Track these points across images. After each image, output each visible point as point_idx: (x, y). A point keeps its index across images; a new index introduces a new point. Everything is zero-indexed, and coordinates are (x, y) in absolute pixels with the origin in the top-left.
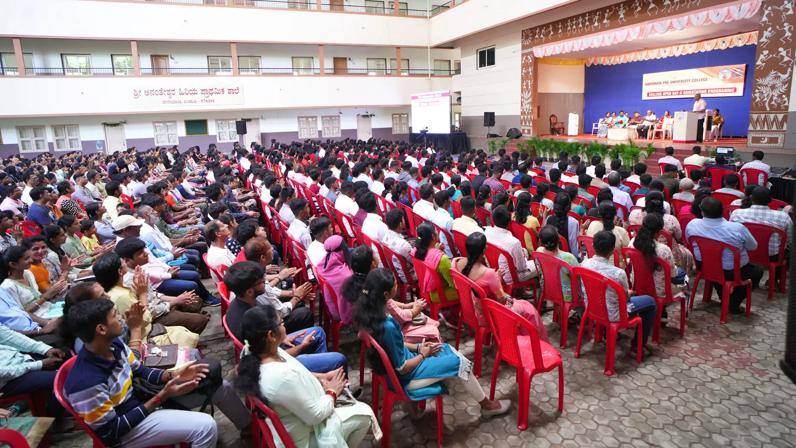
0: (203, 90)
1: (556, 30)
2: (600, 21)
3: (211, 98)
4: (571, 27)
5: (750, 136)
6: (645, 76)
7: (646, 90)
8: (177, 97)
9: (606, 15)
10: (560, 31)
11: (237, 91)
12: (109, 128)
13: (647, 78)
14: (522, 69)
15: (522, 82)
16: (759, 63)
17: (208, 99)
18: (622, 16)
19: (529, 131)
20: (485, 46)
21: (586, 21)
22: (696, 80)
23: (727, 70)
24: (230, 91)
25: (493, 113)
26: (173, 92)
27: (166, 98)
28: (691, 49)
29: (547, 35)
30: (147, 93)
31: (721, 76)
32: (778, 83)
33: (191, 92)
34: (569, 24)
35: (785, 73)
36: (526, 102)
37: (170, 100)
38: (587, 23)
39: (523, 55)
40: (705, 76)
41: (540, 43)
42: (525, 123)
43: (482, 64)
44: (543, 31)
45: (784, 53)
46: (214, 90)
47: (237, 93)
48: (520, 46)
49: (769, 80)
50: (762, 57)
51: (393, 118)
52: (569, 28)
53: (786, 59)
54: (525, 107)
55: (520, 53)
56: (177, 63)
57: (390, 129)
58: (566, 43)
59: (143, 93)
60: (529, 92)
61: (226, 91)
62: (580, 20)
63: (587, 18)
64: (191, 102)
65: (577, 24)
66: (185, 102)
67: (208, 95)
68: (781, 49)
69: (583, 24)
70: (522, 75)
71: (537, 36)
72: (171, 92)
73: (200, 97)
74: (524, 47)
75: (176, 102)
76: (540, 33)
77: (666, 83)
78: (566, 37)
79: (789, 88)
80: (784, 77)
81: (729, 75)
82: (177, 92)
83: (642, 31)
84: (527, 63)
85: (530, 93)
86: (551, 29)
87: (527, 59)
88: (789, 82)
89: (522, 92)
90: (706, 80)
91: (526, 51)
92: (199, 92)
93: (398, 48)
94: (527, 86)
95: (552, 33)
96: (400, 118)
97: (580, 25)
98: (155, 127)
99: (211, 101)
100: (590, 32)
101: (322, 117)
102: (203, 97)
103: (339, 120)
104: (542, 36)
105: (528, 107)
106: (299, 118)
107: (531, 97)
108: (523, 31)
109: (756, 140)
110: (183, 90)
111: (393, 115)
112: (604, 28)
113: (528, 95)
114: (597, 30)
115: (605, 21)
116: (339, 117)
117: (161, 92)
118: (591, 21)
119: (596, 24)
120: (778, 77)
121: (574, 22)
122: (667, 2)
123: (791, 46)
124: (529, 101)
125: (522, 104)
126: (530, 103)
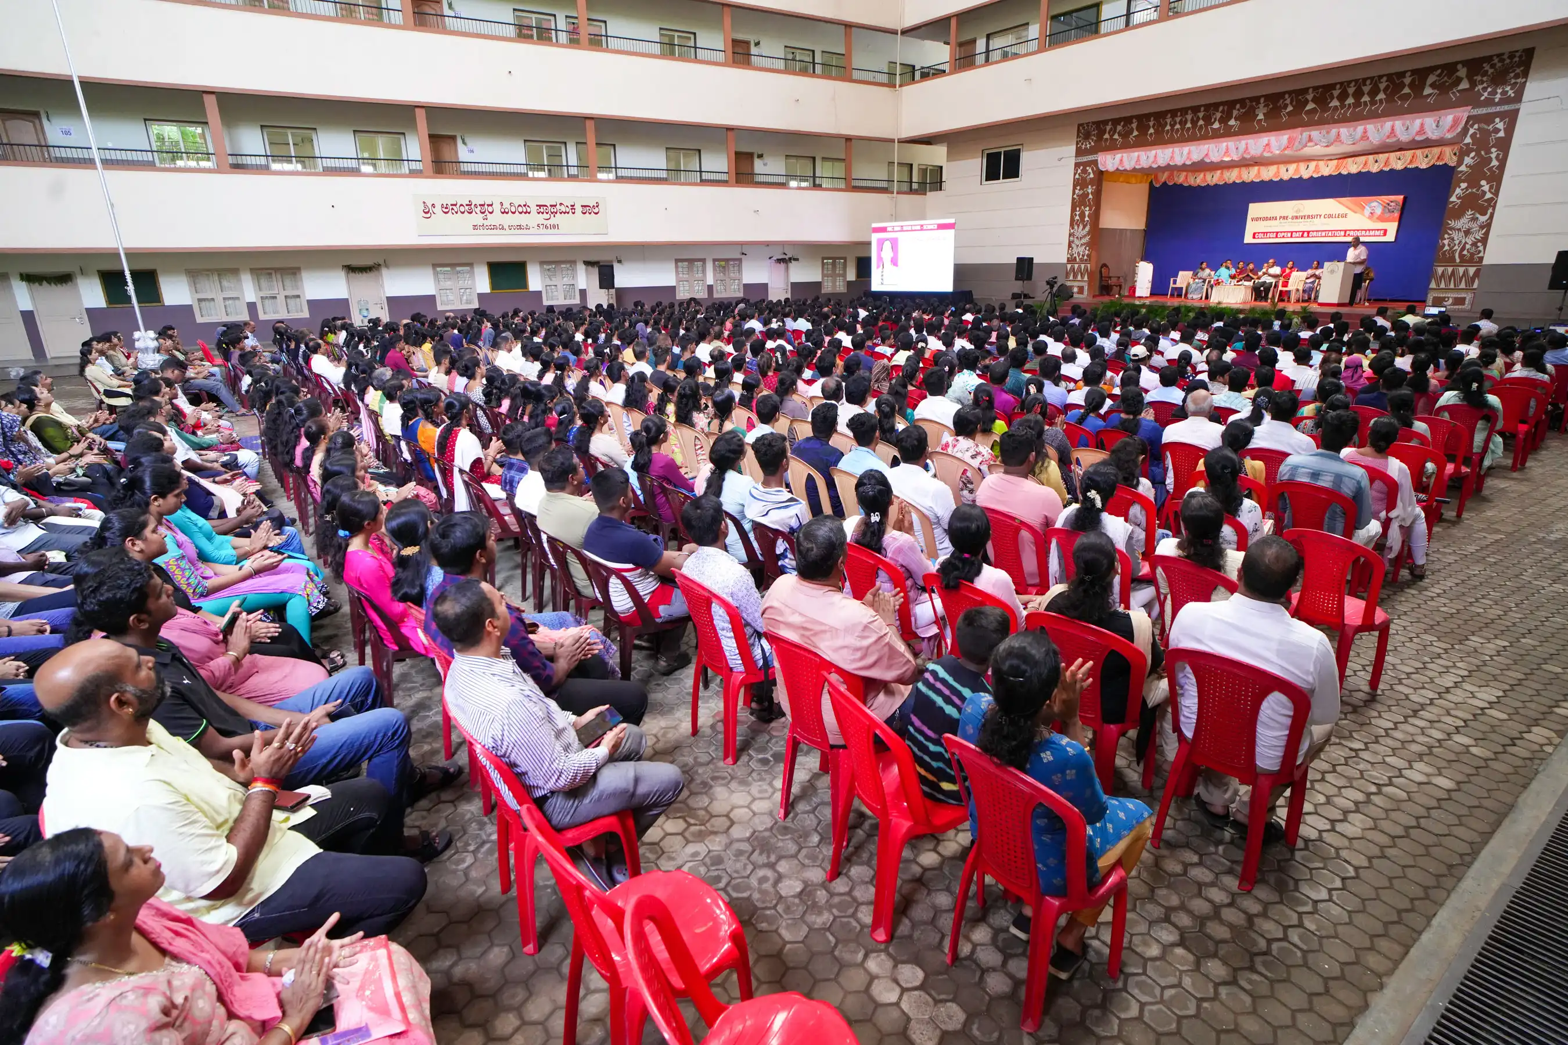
0: (540, 206)
1: (1143, 129)
2: (1224, 121)
3: (553, 221)
4: (1172, 126)
5: (1432, 298)
6: (1252, 206)
7: (1251, 228)
9: (1235, 113)
10: (1152, 131)
11: (596, 210)
12: (352, 275)
13: (1255, 209)
14: (1074, 188)
15: (1073, 210)
16: (1453, 199)
17: (548, 223)
18: (1261, 117)
19: (1081, 290)
20: (1002, 145)
21: (1198, 119)
22: (1330, 216)
23: (1376, 204)
24: (586, 209)
25: (1030, 260)
26: (491, 209)
27: (477, 218)
28: (1327, 169)
29: (1125, 135)
30: (446, 209)
31: (1368, 211)
32: (1475, 226)
33: (520, 209)
34: (1168, 121)
35: (1484, 214)
36: (1077, 242)
37: (486, 223)
38: (1201, 122)
39: (1077, 165)
40: (1343, 210)
41: (1112, 147)
42: (1075, 276)
43: (992, 174)
44: (1119, 128)
45: (1486, 188)
46: (559, 207)
47: (596, 214)
48: (1072, 149)
49: (1463, 223)
50: (1458, 191)
51: (823, 264)
52: (1168, 127)
53: (1488, 196)
54: (1075, 250)
55: (1072, 161)
56: (472, 151)
57: (818, 285)
58: (1159, 151)
59: (438, 209)
60: (1084, 227)
61: (579, 209)
62: (1189, 117)
63: (1201, 115)
64: (520, 227)
65: (1183, 123)
66: (510, 227)
67: (548, 216)
68: (1483, 182)
69: (1194, 123)
70: (1073, 199)
71: (1107, 136)
72: (485, 208)
73: (534, 219)
74: (1079, 152)
75: (494, 228)
76: (1113, 131)
77: (1285, 218)
78: (1161, 140)
79: (1487, 234)
80: (1483, 219)
81: (1379, 211)
82: (497, 207)
83: (1291, 140)
84: (1084, 179)
85: (1087, 229)
86: (1134, 125)
87: (1084, 171)
88: (1488, 226)
89: (1072, 225)
90: (1345, 216)
91: (1085, 159)
92: (534, 209)
93: (848, 139)
94: (1082, 215)
95: (1135, 133)
96: (834, 264)
97: (1189, 125)
98: (436, 274)
99: (554, 227)
100: (1205, 137)
101: (714, 260)
102: (540, 219)
103: (740, 266)
104: (1116, 136)
105: (1080, 250)
106: (677, 261)
107: (1088, 233)
108: (1079, 125)
110: (506, 205)
111: (823, 259)
112: (1228, 133)
113: (1081, 231)
114: (1216, 135)
115: (1232, 122)
116: (740, 260)
117: (470, 208)
118: (1208, 120)
119: (1216, 125)
120: (1476, 219)
121: (1178, 119)
122: (1335, 103)
123: (1496, 179)
124: (1084, 241)
125: (1070, 246)
126: (1087, 244)
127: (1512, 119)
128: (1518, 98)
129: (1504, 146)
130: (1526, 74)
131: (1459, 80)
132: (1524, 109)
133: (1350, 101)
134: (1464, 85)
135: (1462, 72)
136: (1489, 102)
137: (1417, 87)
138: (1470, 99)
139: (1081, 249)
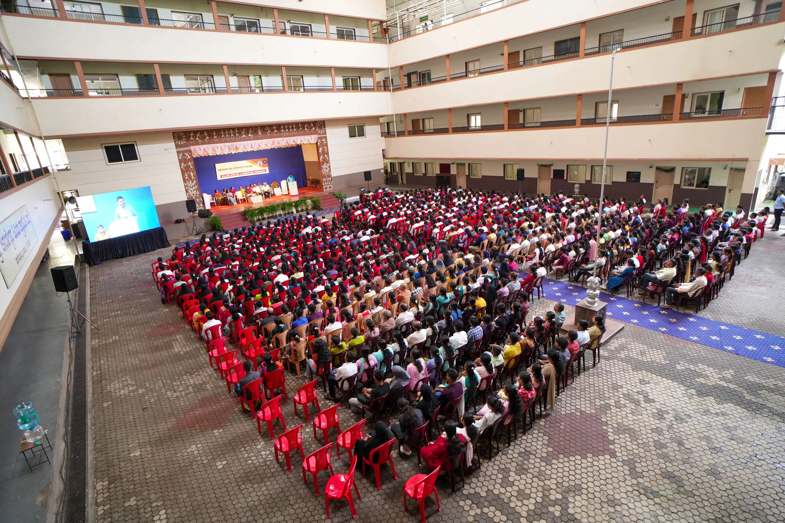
1: (212, 136)
2: (246, 134)
4: (225, 136)
5: (324, 187)
7: (219, 174)
9: (250, 132)
10: (215, 137)
13: (218, 166)
14: (180, 164)
15: (183, 174)
16: (321, 160)
18: (261, 134)
20: (117, 142)
22: (246, 167)
23: (260, 162)
29: (202, 138)
31: (258, 164)
32: (327, 167)
34: (222, 133)
35: (327, 164)
36: (191, 189)
38: (237, 135)
39: (178, 153)
40: (251, 164)
41: (197, 144)
43: (114, 158)
44: (198, 135)
48: (173, 144)
49: (324, 166)
50: (321, 158)
52: (223, 136)
53: (327, 158)
54: (191, 193)
55: (175, 151)
60: (193, 182)
62: (231, 132)
63: (236, 131)
65: (229, 135)
68: (325, 155)
69: (234, 134)
70: (181, 169)
71: (192, 139)
74: (177, 146)
76: (195, 136)
77: (231, 168)
78: (221, 141)
79: (330, 169)
81: (262, 164)
84: (184, 159)
85: (195, 182)
86: (206, 134)
87: (183, 155)
88: (330, 167)
89: (185, 181)
90: (252, 166)
91: (182, 149)
94: (190, 176)
95: (207, 138)
97: (232, 135)
100: (240, 140)
104: (197, 139)
107: (196, 184)
108: (174, 135)
109: (326, 188)
112: (250, 139)
113: (192, 184)
114: (245, 139)
115: (250, 135)
118: (240, 134)
119: (244, 136)
121: (227, 133)
122: (283, 131)
123: (328, 154)
124: (194, 188)
125: (187, 191)
126: (197, 189)
127: (326, 138)
128: (325, 134)
129: (326, 145)
130: (325, 127)
131: (312, 128)
132: (328, 136)
133: (287, 130)
134: (314, 129)
135: (312, 125)
136: (320, 134)
137: (303, 128)
138: (315, 133)
139: (194, 192)
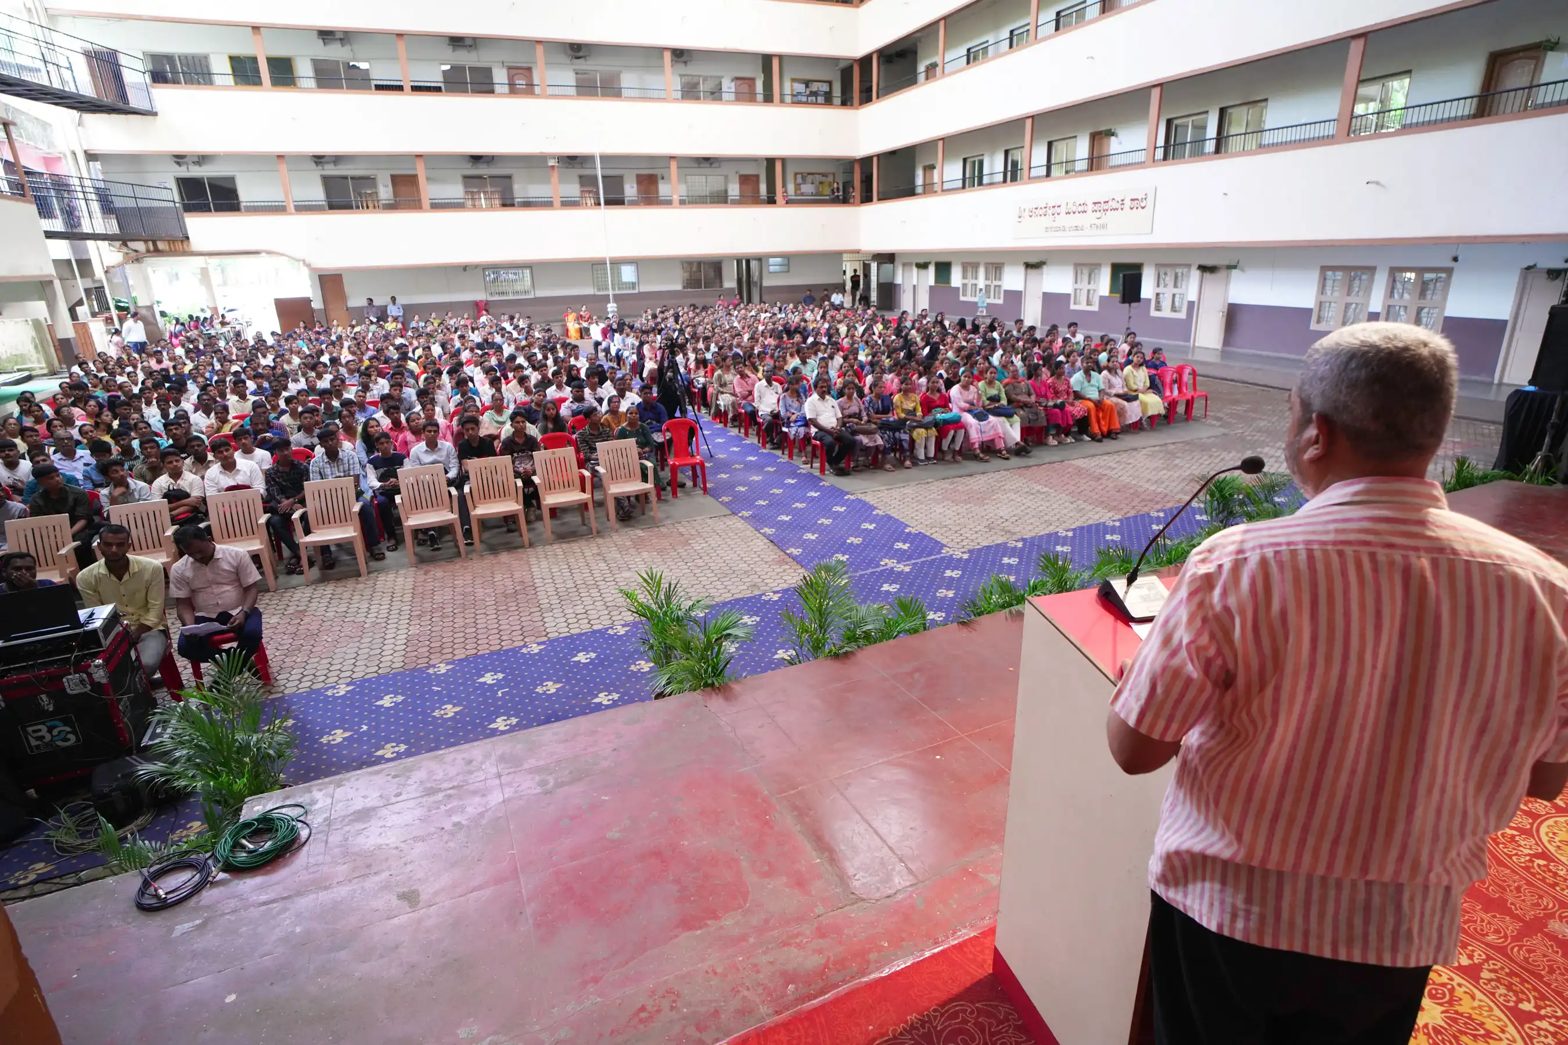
0: (1095, 203)
3: (1104, 219)
8: (1063, 220)
11: (1143, 205)
12: (1030, 271)
17: (1098, 222)
24: (1138, 203)
26: (1057, 210)
27: (1047, 221)
30: (1034, 212)
33: (1081, 209)
37: (1055, 224)
46: (1110, 203)
47: (1143, 208)
59: (1027, 214)
61: (1128, 203)
64: (1076, 229)
67: (1098, 214)
73: (1089, 218)
75: (1059, 230)
82: (1063, 210)
92: (1090, 207)
99: (1104, 226)
101: (1394, 271)
102: (1094, 218)
103: (1447, 283)
106: (1324, 271)
110: (1070, 206)
116: (1449, 271)
117: (1046, 210)
